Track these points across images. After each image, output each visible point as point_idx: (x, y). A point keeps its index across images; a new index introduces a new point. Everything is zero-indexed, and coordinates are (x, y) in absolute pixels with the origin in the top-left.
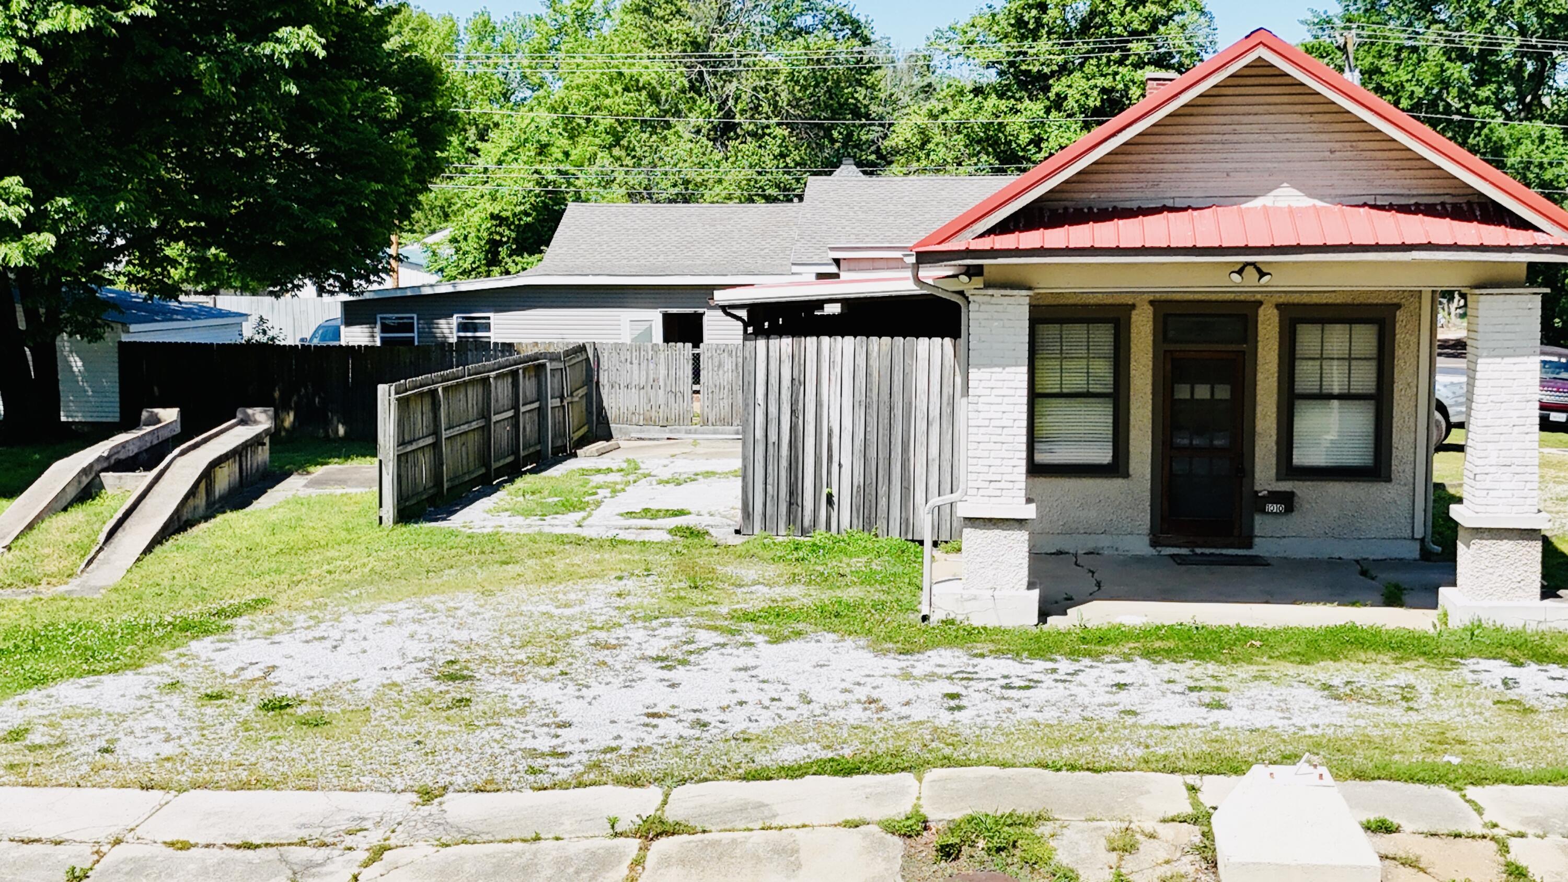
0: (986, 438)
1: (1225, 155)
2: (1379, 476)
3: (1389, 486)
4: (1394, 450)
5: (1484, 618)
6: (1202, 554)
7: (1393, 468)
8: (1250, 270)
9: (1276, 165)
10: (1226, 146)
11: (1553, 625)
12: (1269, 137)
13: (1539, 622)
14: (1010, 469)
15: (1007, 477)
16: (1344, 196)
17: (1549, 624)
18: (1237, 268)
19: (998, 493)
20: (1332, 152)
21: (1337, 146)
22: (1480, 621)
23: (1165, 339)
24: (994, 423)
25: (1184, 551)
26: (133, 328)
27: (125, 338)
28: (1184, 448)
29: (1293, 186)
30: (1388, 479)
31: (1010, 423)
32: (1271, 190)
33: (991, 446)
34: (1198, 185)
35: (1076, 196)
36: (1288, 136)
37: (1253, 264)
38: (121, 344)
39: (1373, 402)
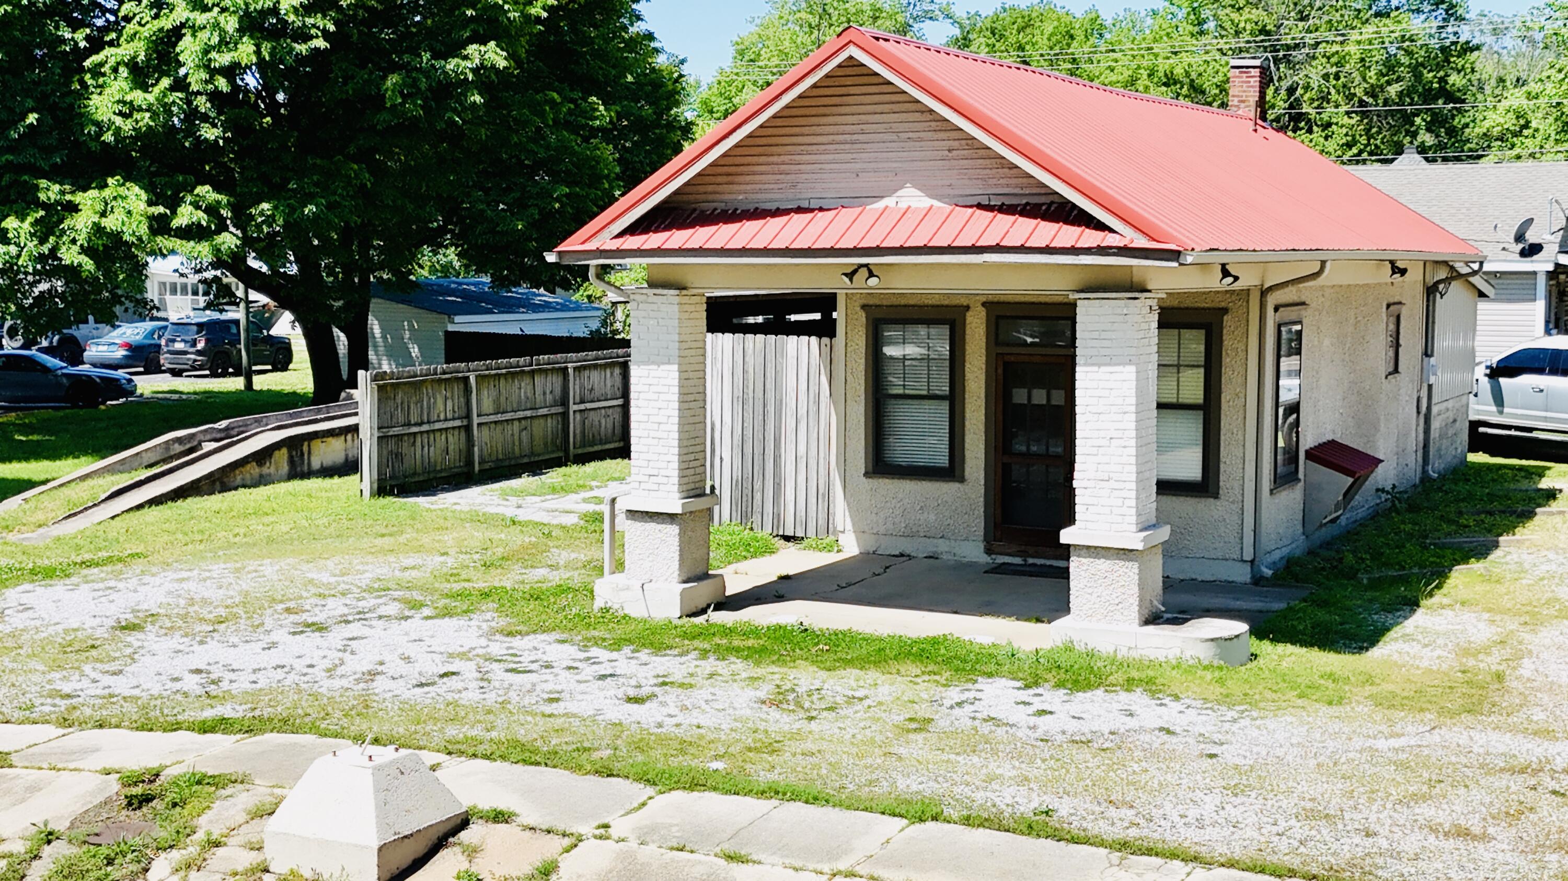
0: (645, 434)
1: (855, 156)
2: (1207, 491)
3: (1218, 503)
4: (1222, 466)
5: (1075, 639)
6: (1034, 565)
7: (1221, 484)
8: (864, 272)
9: (899, 165)
10: (855, 146)
11: (1143, 652)
12: (894, 137)
13: (1130, 648)
14: (664, 465)
15: (663, 472)
16: (962, 196)
17: (1140, 651)
18: (849, 271)
19: (655, 487)
20: (949, 151)
21: (956, 144)
22: (1072, 642)
23: (997, 343)
24: (652, 419)
25: (1017, 560)
26: (458, 319)
27: (451, 328)
28: (1021, 454)
29: (913, 187)
30: (1216, 496)
31: (664, 420)
32: (896, 191)
33: (650, 441)
34: (834, 185)
35: (726, 197)
36: (911, 135)
37: (866, 265)
38: (448, 334)
39: (1201, 413)
